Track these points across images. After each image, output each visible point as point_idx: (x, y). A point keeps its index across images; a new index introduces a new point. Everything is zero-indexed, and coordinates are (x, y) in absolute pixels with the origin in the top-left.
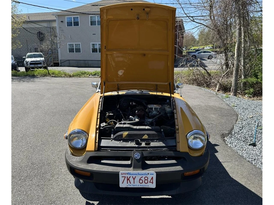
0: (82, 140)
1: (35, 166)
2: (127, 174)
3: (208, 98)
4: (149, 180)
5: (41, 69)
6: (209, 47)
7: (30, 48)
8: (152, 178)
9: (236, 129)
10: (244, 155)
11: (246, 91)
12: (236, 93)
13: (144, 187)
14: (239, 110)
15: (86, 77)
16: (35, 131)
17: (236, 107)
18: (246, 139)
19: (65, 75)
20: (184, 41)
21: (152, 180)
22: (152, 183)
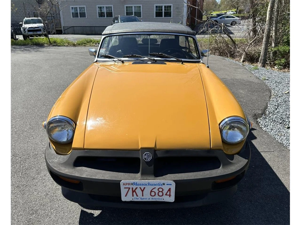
0: (67, 131)
1: (17, 158)
2: (132, 184)
3: (234, 70)
4: (165, 192)
5: (41, 37)
6: (232, 12)
7: (28, 12)
8: (170, 190)
9: (271, 108)
10: (284, 143)
11: (276, 62)
12: (265, 64)
13: (158, 200)
14: (272, 84)
15: (92, 46)
16: (24, 111)
17: (267, 81)
18: (283, 121)
19: (68, 43)
20: (205, 4)
21: (169, 192)
22: (170, 195)
